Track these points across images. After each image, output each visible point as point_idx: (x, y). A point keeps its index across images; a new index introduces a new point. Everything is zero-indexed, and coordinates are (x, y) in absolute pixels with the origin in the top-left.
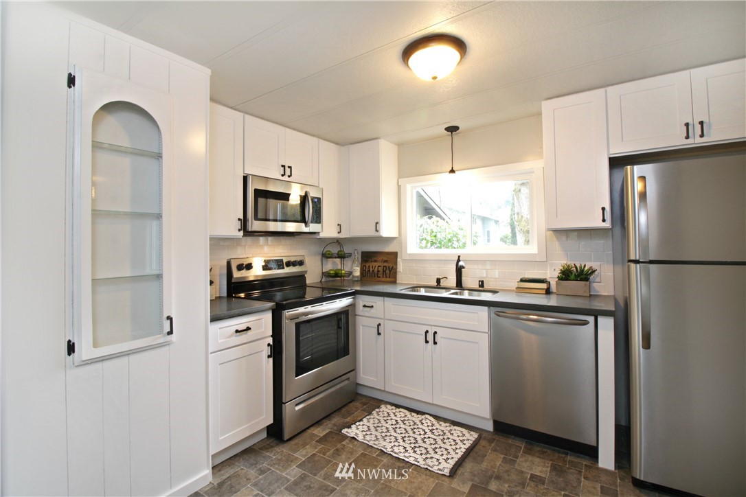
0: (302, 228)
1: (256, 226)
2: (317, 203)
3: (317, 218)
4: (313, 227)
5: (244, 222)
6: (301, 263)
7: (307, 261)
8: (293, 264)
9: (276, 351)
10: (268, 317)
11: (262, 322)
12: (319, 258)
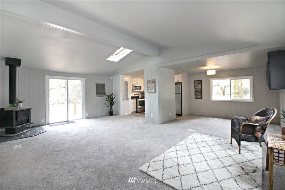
0: (139, 90)
1: (134, 90)
2: (141, 87)
3: (141, 89)
4: (140, 90)
5: (133, 90)
6: (139, 95)
7: (139, 94)
8: (138, 95)
9: (137, 103)
10: (136, 100)
11: (135, 100)
12: (141, 94)
